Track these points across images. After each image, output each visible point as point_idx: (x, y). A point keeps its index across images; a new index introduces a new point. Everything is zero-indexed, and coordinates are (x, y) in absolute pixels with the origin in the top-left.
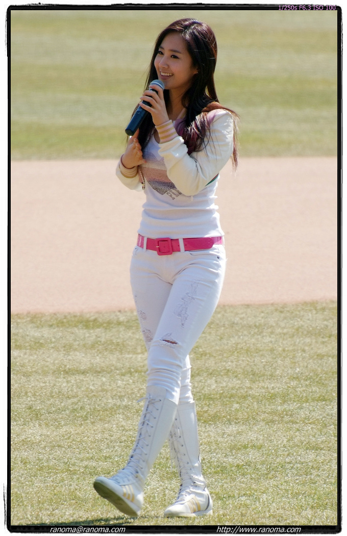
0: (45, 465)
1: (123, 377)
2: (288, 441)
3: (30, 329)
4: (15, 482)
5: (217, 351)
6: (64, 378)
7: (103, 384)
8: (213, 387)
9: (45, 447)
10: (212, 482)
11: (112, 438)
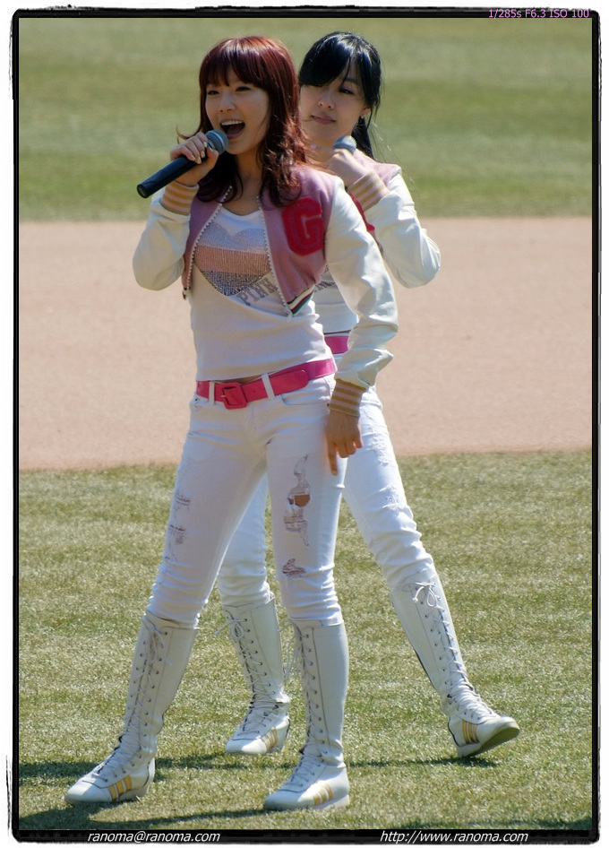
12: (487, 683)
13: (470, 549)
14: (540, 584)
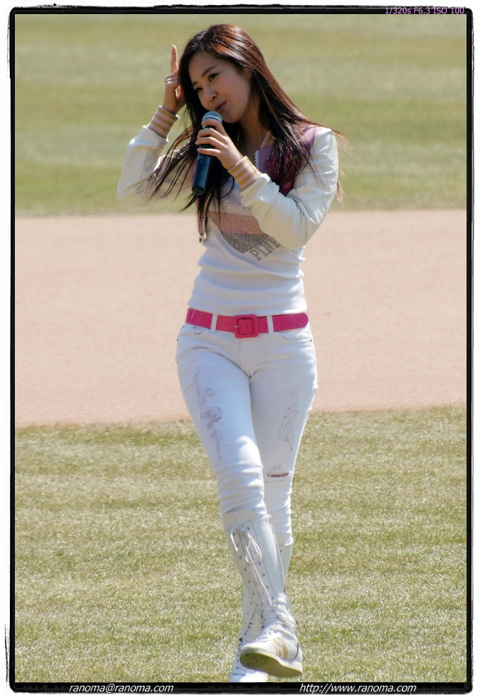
0: (80, 631)
1: (186, 511)
2: (413, 597)
3: (59, 447)
4: (39, 655)
5: (314, 474)
6: (106, 513)
7: (160, 520)
9: (81, 607)
11: (172, 595)
12: (345, 609)
13: (331, 494)
14: (391, 524)
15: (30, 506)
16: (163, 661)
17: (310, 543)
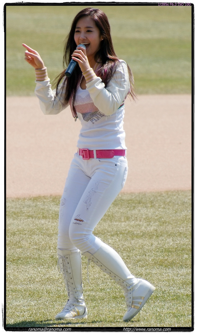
0: (62, 294)
1: (112, 237)
3: (52, 206)
4: (42, 305)
5: (173, 220)
8: (171, 244)
9: (62, 282)
10: (170, 306)
15: (38, 234)
16: (101, 308)
17: (171, 253)
